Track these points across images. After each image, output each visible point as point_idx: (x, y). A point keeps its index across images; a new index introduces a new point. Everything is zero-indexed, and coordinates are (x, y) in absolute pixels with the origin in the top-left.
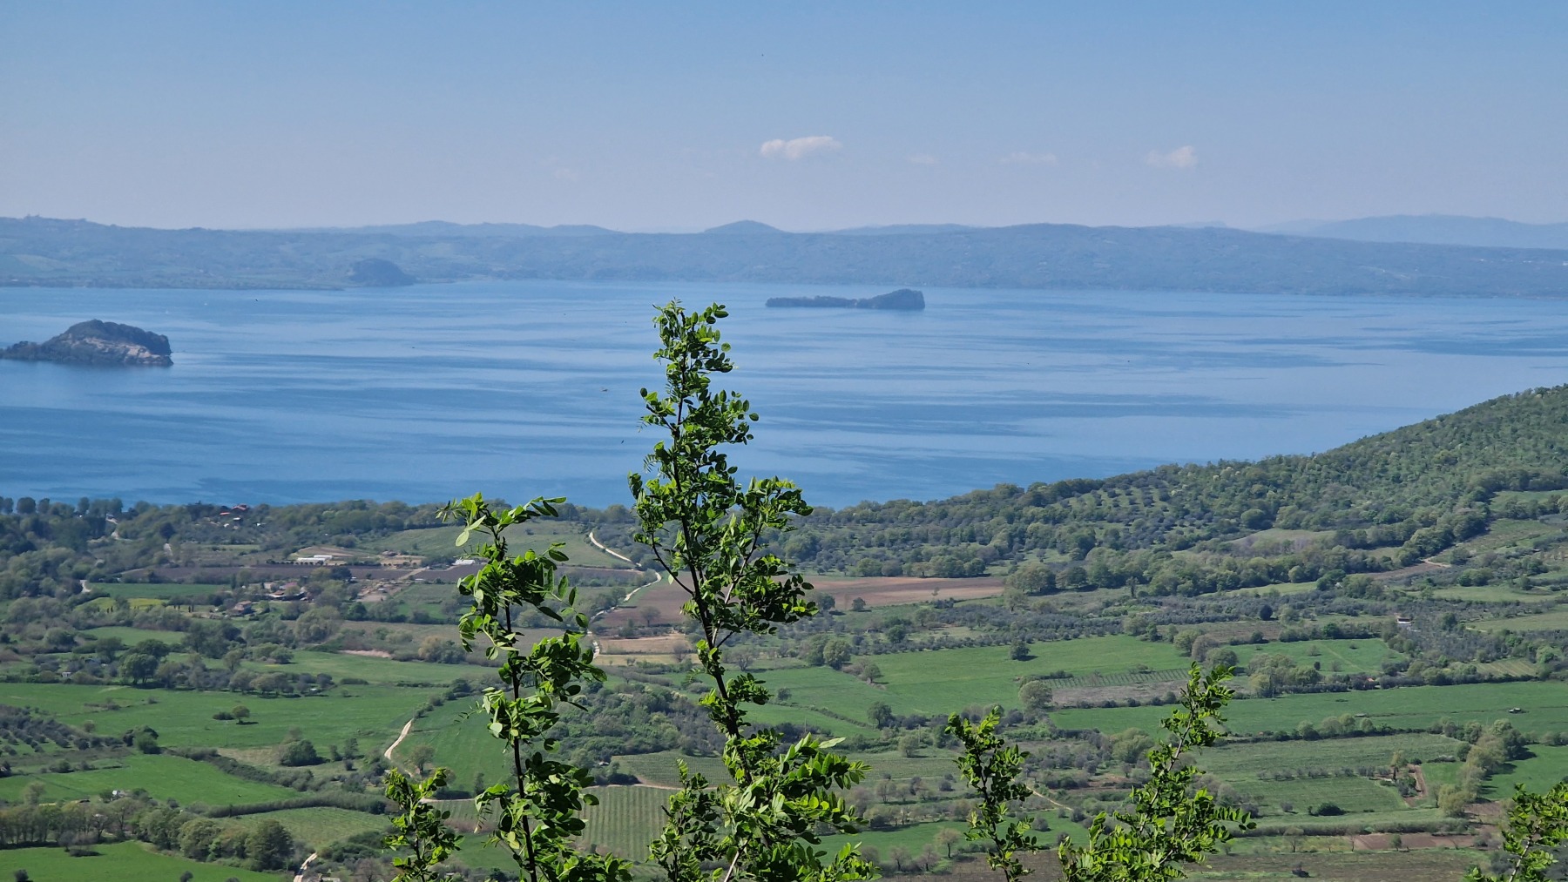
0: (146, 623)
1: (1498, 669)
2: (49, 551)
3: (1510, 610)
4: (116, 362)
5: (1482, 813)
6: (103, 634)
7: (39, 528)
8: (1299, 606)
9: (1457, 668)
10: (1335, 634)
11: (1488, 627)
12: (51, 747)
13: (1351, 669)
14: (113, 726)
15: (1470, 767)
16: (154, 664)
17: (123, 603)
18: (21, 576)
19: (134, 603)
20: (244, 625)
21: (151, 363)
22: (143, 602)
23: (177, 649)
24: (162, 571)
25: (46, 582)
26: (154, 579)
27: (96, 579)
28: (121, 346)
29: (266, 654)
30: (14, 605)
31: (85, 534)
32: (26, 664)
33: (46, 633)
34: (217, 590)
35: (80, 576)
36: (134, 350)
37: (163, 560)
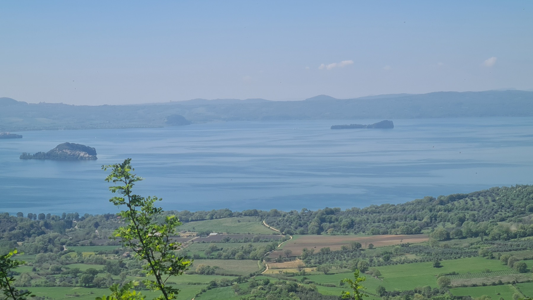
0: (89, 262)
2: (51, 234)
4: (75, 159)
6: (72, 267)
7: (47, 225)
16: (93, 278)
17: (80, 254)
18: (40, 245)
19: (84, 254)
20: (127, 261)
21: (89, 159)
22: (87, 254)
23: (101, 272)
24: (95, 241)
25: (50, 246)
26: (92, 244)
27: (69, 245)
28: (77, 152)
29: (136, 273)
30: (38, 256)
31: (65, 227)
32: (43, 279)
33: (50, 266)
34: (116, 248)
35: (63, 244)
36: (82, 154)
37: (95, 237)
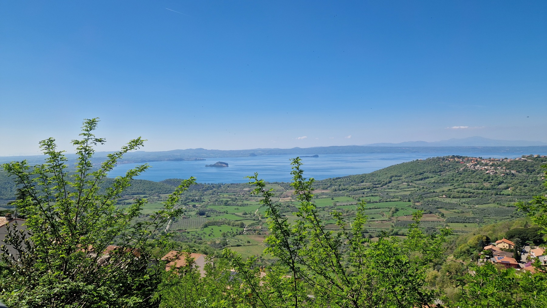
0: (226, 198)
1: (394, 200)
2: (214, 189)
3: (395, 192)
4: (222, 167)
5: (393, 218)
6: (221, 199)
7: (213, 187)
8: (368, 192)
9: (388, 200)
10: (372, 196)
11: (392, 194)
12: (215, 213)
13: (375, 200)
14: (222, 210)
15: (391, 212)
16: (227, 203)
17: (223, 195)
18: (211, 193)
19: (224, 195)
20: (238, 198)
21: (226, 166)
22: (226, 195)
23: (230, 201)
24: (228, 192)
25: (214, 193)
26: (227, 192)
27: (220, 193)
28: (222, 165)
29: (240, 201)
30: (211, 196)
31: (219, 187)
32: (212, 203)
33: (214, 199)
34: (234, 194)
35: (218, 192)
36: (224, 165)
37: (228, 190)
